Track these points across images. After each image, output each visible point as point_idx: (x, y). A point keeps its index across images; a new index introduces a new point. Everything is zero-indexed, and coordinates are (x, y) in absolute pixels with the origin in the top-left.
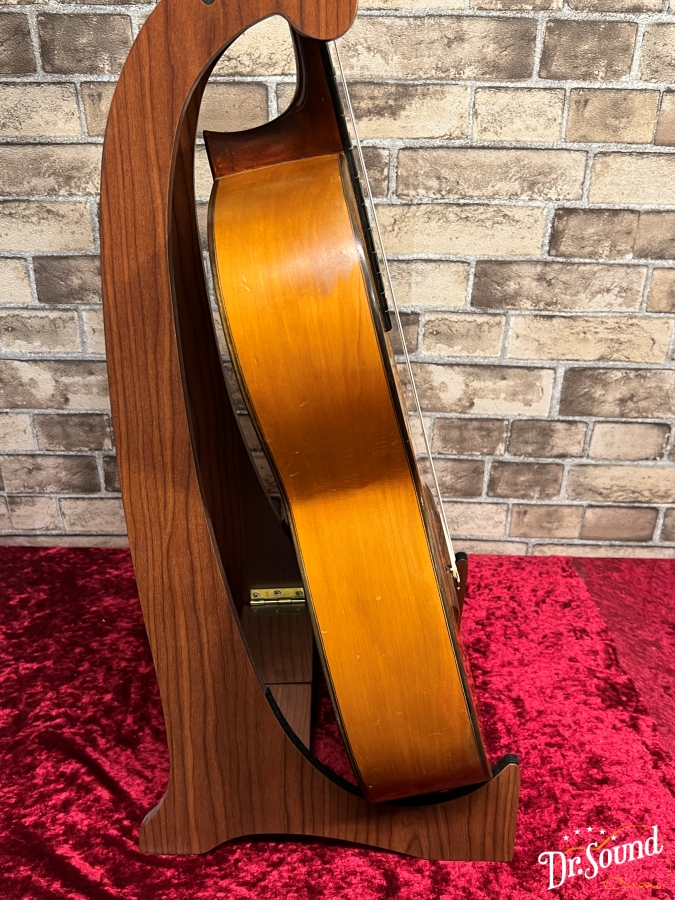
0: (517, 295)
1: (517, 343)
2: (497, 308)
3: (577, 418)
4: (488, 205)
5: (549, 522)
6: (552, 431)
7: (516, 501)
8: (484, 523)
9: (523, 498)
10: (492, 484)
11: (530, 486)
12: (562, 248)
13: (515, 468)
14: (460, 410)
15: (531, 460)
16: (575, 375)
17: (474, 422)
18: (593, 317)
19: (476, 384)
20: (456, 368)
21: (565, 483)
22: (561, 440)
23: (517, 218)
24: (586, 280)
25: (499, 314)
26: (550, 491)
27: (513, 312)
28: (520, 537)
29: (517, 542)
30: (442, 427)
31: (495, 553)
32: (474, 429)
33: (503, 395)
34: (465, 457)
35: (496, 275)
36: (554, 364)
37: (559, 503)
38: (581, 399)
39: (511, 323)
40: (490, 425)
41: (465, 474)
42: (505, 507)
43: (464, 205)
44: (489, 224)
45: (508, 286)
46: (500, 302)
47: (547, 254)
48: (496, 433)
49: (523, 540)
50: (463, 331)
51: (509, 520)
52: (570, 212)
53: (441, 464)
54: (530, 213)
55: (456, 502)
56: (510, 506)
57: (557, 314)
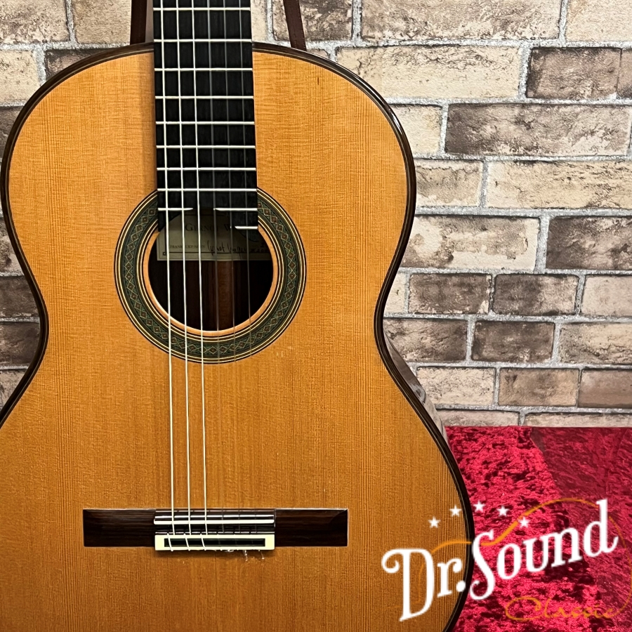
0: (494, 139)
1: (497, 190)
2: (473, 154)
3: (566, 271)
4: (459, 46)
5: (541, 388)
6: (540, 286)
7: (504, 365)
8: (470, 390)
9: (512, 362)
10: (477, 345)
11: (519, 348)
12: (540, 89)
13: (501, 327)
14: (438, 265)
15: (518, 318)
16: (561, 225)
17: (453, 278)
18: (577, 161)
19: (454, 236)
20: (432, 219)
21: (557, 344)
22: (551, 296)
23: (490, 58)
24: (568, 123)
25: (475, 160)
26: (542, 353)
27: (491, 158)
28: (510, 406)
29: (507, 411)
30: (419, 284)
31: (483, 425)
32: (454, 285)
33: (484, 248)
34: (446, 317)
35: (471, 118)
36: (537, 213)
37: (552, 366)
38: (569, 251)
39: (489, 169)
40: (473, 282)
41: (446, 336)
42: (492, 372)
43: (434, 46)
44: (461, 65)
45: (485, 130)
46: (477, 148)
47: (524, 96)
48: (478, 290)
49: (514, 408)
50: (437, 178)
51: (497, 386)
52: (547, 51)
53: (419, 325)
54: (504, 54)
55: (438, 367)
56: (498, 371)
57: (539, 158)
